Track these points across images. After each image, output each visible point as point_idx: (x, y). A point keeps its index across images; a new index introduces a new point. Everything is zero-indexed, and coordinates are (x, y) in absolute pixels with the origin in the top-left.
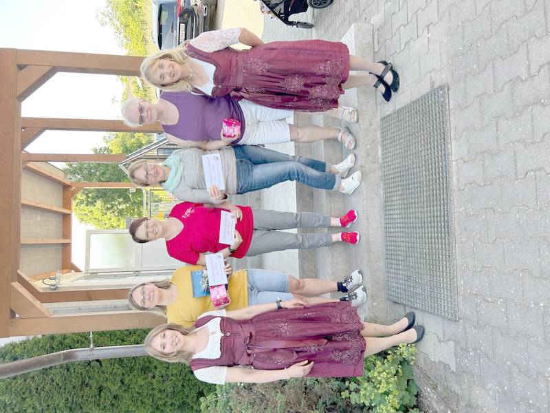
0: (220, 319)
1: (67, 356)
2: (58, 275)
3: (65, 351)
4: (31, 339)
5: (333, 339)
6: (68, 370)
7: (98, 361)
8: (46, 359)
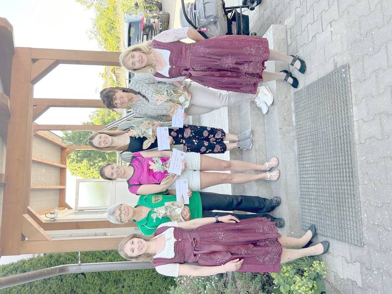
0: (173, 229)
1: (62, 270)
2: (56, 210)
3: (60, 266)
4: (36, 257)
5: (258, 244)
6: (62, 281)
7: (83, 274)
8: (46, 272)
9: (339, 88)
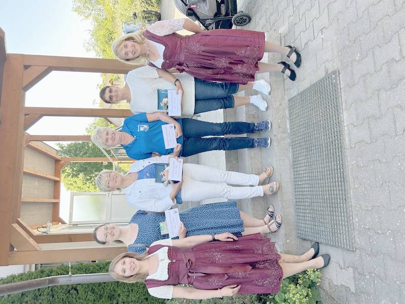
0: (167, 248)
1: (51, 281)
2: (49, 224)
3: (49, 277)
4: (26, 273)
5: (257, 266)
6: (53, 297)
7: (75, 289)
8: (35, 283)
9: (330, 94)
